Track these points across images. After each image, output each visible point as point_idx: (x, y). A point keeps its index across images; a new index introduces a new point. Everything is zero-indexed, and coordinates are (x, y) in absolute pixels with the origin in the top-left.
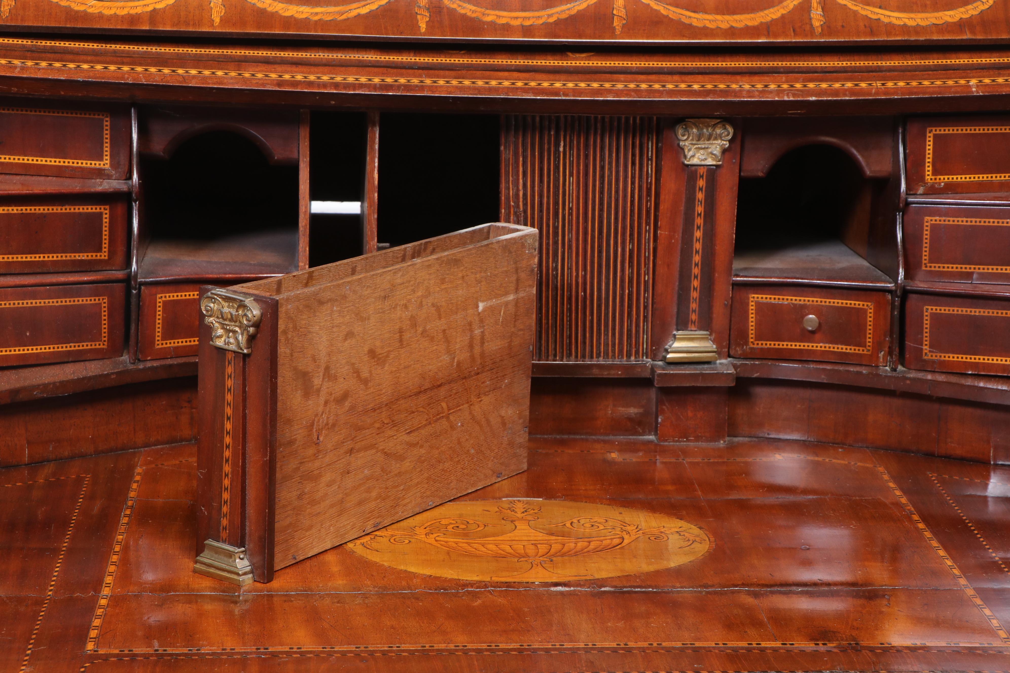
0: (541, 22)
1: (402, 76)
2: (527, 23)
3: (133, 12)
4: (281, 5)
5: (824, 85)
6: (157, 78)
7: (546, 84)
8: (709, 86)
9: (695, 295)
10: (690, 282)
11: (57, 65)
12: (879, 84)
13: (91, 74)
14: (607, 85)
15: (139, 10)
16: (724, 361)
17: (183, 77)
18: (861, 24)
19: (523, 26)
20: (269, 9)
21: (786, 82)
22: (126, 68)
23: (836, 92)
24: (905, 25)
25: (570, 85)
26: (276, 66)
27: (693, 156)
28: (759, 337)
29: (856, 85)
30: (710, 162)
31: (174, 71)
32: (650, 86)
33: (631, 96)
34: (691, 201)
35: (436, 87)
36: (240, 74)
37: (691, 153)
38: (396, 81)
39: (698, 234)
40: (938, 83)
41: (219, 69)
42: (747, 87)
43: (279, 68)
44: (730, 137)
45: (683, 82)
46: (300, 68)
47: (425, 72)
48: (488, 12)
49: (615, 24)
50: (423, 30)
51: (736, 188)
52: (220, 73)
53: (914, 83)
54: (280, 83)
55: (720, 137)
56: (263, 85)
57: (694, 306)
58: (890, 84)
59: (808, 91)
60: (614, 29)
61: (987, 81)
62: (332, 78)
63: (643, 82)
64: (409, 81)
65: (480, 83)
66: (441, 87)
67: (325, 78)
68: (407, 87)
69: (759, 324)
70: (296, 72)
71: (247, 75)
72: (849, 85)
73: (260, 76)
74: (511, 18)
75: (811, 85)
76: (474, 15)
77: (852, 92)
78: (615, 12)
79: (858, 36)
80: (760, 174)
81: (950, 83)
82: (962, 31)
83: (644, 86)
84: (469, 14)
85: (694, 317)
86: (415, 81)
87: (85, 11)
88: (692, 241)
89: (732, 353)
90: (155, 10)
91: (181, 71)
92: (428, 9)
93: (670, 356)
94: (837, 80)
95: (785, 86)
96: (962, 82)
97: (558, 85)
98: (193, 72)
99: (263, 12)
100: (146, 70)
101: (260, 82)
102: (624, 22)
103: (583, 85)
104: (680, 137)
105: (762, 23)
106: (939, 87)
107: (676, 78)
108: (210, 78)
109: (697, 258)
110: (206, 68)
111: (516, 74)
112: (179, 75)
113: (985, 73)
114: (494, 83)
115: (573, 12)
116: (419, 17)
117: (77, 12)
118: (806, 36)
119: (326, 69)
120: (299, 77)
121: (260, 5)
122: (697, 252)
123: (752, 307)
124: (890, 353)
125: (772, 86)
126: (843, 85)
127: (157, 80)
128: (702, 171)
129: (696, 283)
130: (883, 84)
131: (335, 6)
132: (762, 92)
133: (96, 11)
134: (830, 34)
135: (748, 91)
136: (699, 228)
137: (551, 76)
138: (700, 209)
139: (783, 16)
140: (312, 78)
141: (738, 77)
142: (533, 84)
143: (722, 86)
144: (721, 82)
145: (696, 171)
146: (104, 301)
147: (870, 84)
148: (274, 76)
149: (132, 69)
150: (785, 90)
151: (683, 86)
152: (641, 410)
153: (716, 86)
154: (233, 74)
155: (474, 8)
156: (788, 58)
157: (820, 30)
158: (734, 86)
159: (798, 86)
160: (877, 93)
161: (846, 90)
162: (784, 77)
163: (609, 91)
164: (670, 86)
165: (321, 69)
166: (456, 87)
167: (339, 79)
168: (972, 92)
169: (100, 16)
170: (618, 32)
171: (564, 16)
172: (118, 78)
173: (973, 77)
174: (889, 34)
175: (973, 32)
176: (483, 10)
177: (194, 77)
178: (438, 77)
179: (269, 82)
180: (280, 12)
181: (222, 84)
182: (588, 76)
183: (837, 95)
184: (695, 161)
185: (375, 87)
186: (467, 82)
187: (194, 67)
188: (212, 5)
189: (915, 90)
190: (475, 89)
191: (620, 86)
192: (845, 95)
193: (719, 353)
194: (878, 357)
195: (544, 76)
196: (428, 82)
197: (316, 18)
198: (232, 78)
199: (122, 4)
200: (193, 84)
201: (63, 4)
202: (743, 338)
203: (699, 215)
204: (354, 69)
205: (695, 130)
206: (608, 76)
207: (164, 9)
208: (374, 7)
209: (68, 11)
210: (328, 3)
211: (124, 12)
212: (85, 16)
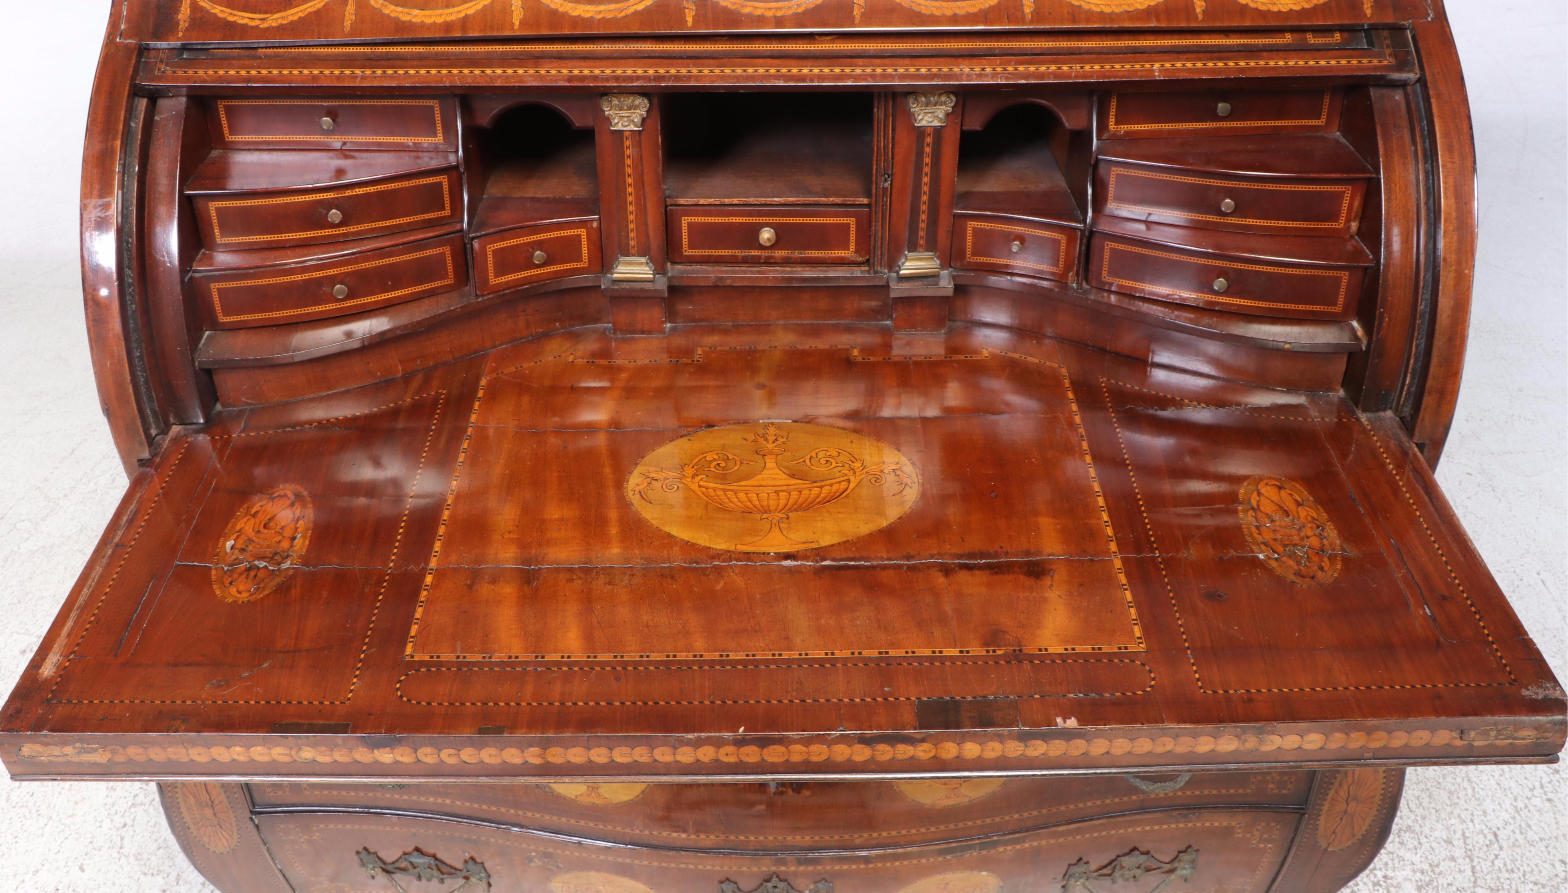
0: (791, 12)
1: (673, 66)
2: (779, 14)
3: (449, 19)
4: (571, 5)
5: (1032, 68)
6: (469, 80)
7: (795, 71)
8: (935, 70)
9: (923, 225)
10: (919, 215)
11: (390, 72)
12: (1078, 67)
13: (416, 79)
14: (848, 70)
15: (453, 17)
16: (946, 272)
17: (491, 77)
18: (1065, 11)
19: (775, 17)
20: (561, 10)
21: (1001, 64)
22: (444, 71)
23: (1042, 76)
24: (1102, 13)
25: (816, 71)
26: (567, 61)
27: (922, 119)
28: (974, 254)
29: (1059, 68)
30: (936, 123)
31: (483, 72)
32: (884, 70)
33: (867, 81)
34: (920, 154)
35: (701, 76)
36: (537, 72)
37: (920, 117)
38: (668, 72)
39: (926, 179)
40: (1128, 66)
41: (521, 67)
42: (967, 70)
43: (570, 63)
44: (952, 105)
45: (913, 65)
46: (588, 63)
47: (693, 61)
49: (855, 13)
50: (690, 24)
51: (958, 142)
52: (521, 71)
53: (1108, 67)
54: (570, 79)
55: (945, 103)
56: (556, 81)
57: (922, 233)
58: (1087, 67)
59: (1018, 74)
60: (854, 17)
61: (1168, 65)
62: (614, 72)
63: (879, 66)
64: (678, 71)
65: (739, 71)
66: (706, 76)
67: (608, 71)
68: (677, 78)
69: (974, 244)
70: (584, 67)
71: (543, 72)
72: (1053, 68)
73: (553, 72)
74: (765, 9)
75: (1021, 68)
76: (734, 8)
77: (1055, 75)
78: (855, 1)
79: (1062, 23)
80: (978, 128)
81: (1137, 66)
82: (1149, 19)
83: (879, 70)
85: (922, 242)
86: (684, 71)
87: (410, 21)
88: (920, 185)
89: (952, 265)
90: (466, 16)
91: (488, 71)
92: (694, 2)
93: (902, 272)
94: (1043, 63)
95: (999, 69)
96: (1147, 66)
97: (805, 71)
98: (499, 71)
99: (555, 12)
100: (461, 72)
101: (554, 78)
102: (863, 10)
103: (826, 70)
104: (911, 105)
105: (981, 10)
106: (1128, 71)
107: (907, 61)
108: (512, 76)
109: (925, 198)
110: (509, 67)
111: (770, 61)
112: (487, 75)
113: (1166, 56)
114: (750, 70)
115: (819, 1)
116: (686, 11)
117: (404, 22)
118: (1018, 23)
119: (609, 62)
120: (586, 72)
121: (553, 6)
122: (925, 193)
123: (969, 232)
124: (1077, 274)
125: (988, 70)
126: (1048, 68)
127: (469, 82)
128: (929, 131)
129: (924, 217)
130: (1082, 68)
131: (616, 3)
132: (979, 76)
133: (419, 21)
134: (1039, 21)
135: (968, 75)
136: (926, 174)
137: (800, 62)
138: (927, 160)
139: (999, 3)
140: (597, 72)
141: (960, 60)
142: (784, 70)
143: (945, 70)
144: (945, 65)
145: (924, 131)
146: (447, 250)
147: (1071, 67)
148: (565, 71)
149: (450, 72)
150: (999, 74)
151: (912, 70)
152: (880, 303)
153: (940, 70)
154: (531, 71)
156: (1003, 39)
157: (1030, 16)
158: (956, 70)
159: (1010, 69)
160: (1076, 77)
161: (1050, 73)
162: (998, 60)
163: (849, 77)
164: (901, 70)
165: (605, 62)
166: (719, 76)
167: (619, 72)
168: (1155, 76)
169: (422, 25)
170: (857, 21)
171: (811, 6)
172: (437, 82)
173: (1157, 61)
174: (1088, 21)
175: (1158, 20)
176: (742, 2)
177: (499, 76)
178: (703, 66)
179: (561, 78)
180: (570, 12)
181: (522, 82)
182: (832, 61)
183: (1042, 79)
184: (924, 123)
185: (649, 79)
186: (727, 71)
187: (500, 67)
188: (513, 8)
189: (1108, 74)
190: (735, 77)
191: (858, 71)
192: (1049, 78)
193: (943, 267)
194: (1067, 277)
195: (793, 62)
196: (695, 71)
197: (599, 17)
198: (531, 76)
199: (439, 12)
200: (498, 83)
201: (393, 15)
202: (962, 254)
203: (927, 165)
204: (632, 61)
205: (923, 99)
206: (849, 60)
207: (474, 15)
208: (649, 3)
209: (397, 22)
210: (610, 1)
211: (442, 19)
212: (410, 26)
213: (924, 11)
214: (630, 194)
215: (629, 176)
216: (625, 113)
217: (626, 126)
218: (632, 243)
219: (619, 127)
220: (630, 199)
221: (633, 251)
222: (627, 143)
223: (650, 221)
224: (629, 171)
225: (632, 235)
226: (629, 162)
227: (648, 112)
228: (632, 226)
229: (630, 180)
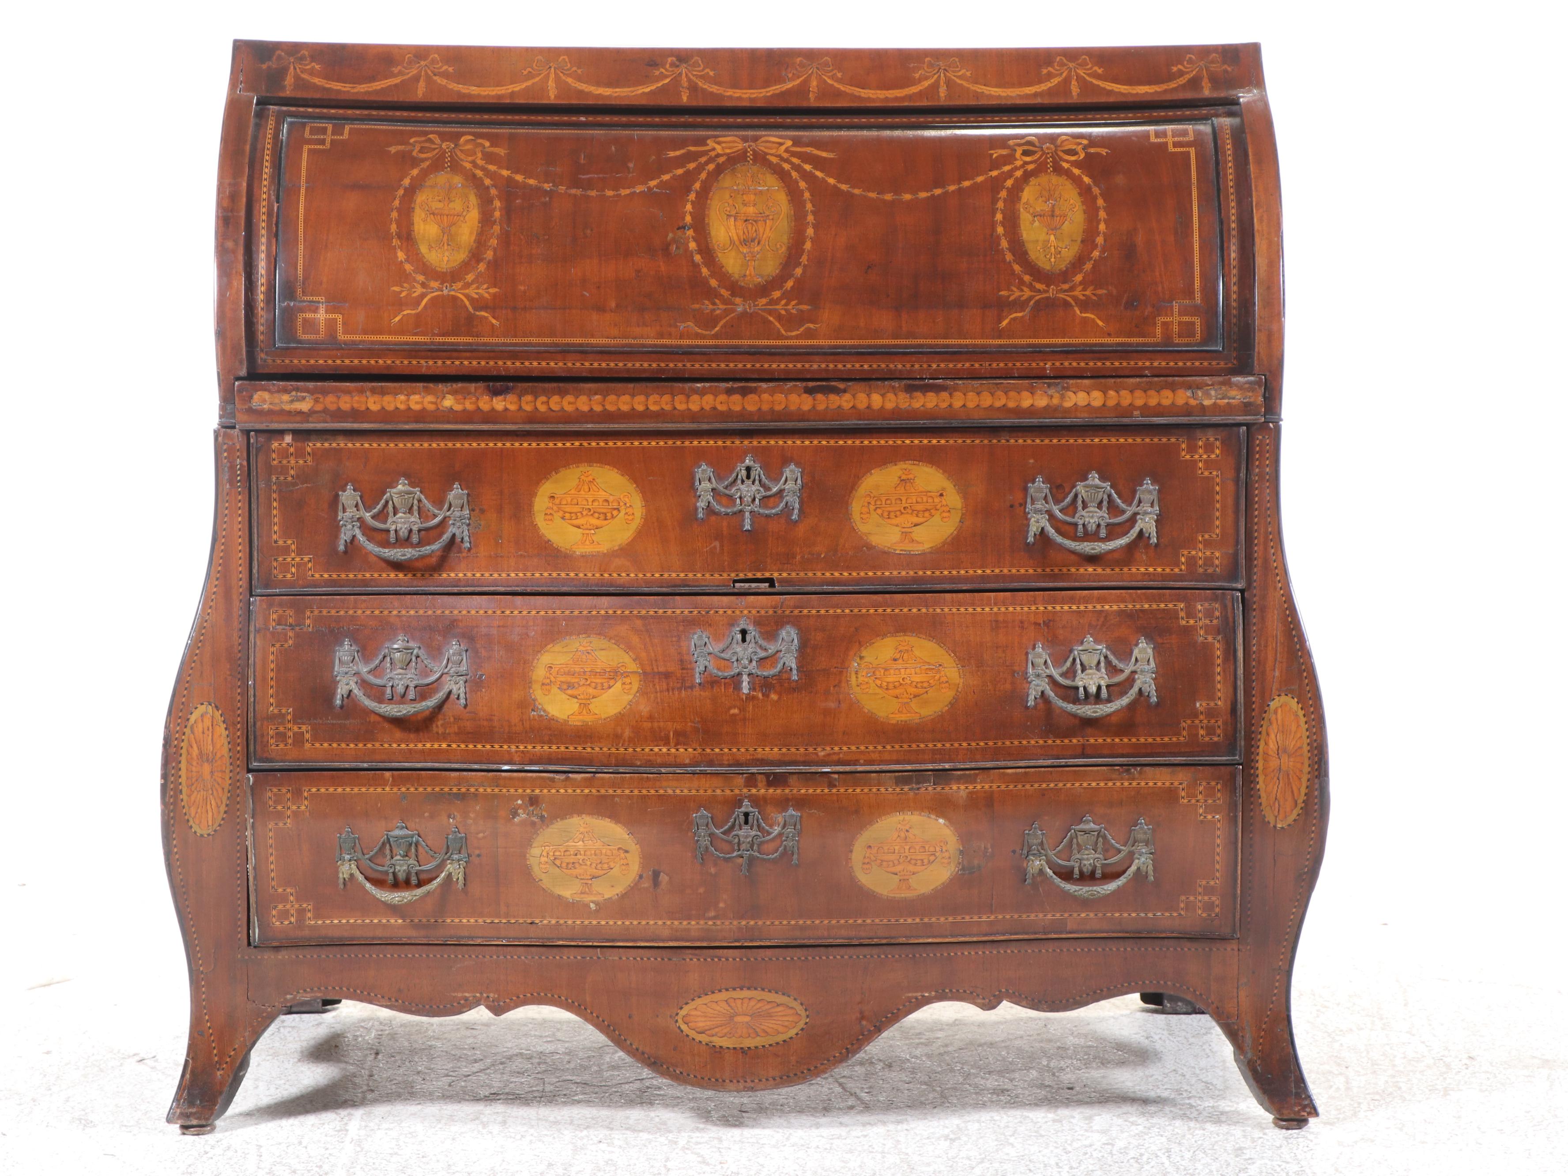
0: (762, 95)
2: (753, 96)
3: (499, 93)
15: (503, 92)
18: (971, 95)
19: (750, 98)
48: (727, 90)
49: (810, 96)
50: (685, 101)
60: (810, 98)
78: (811, 88)
79: (969, 102)
82: (1035, 100)
84: (715, 91)
87: (467, 93)
92: (688, 88)
102: (816, 94)
115: (784, 89)
116: (682, 93)
118: (936, 102)
131: (630, 87)
133: (476, 93)
134: (951, 102)
139: (921, 91)
157: (945, 98)
169: (479, 96)
170: (812, 101)
171: (777, 92)
176: (724, 89)
188: (549, 88)
197: (616, 95)
201: (456, 89)
207: (519, 91)
208: (653, 88)
209: (459, 93)
210: (624, 86)
211: (494, 93)
212: (470, 96)
213: (863, 95)
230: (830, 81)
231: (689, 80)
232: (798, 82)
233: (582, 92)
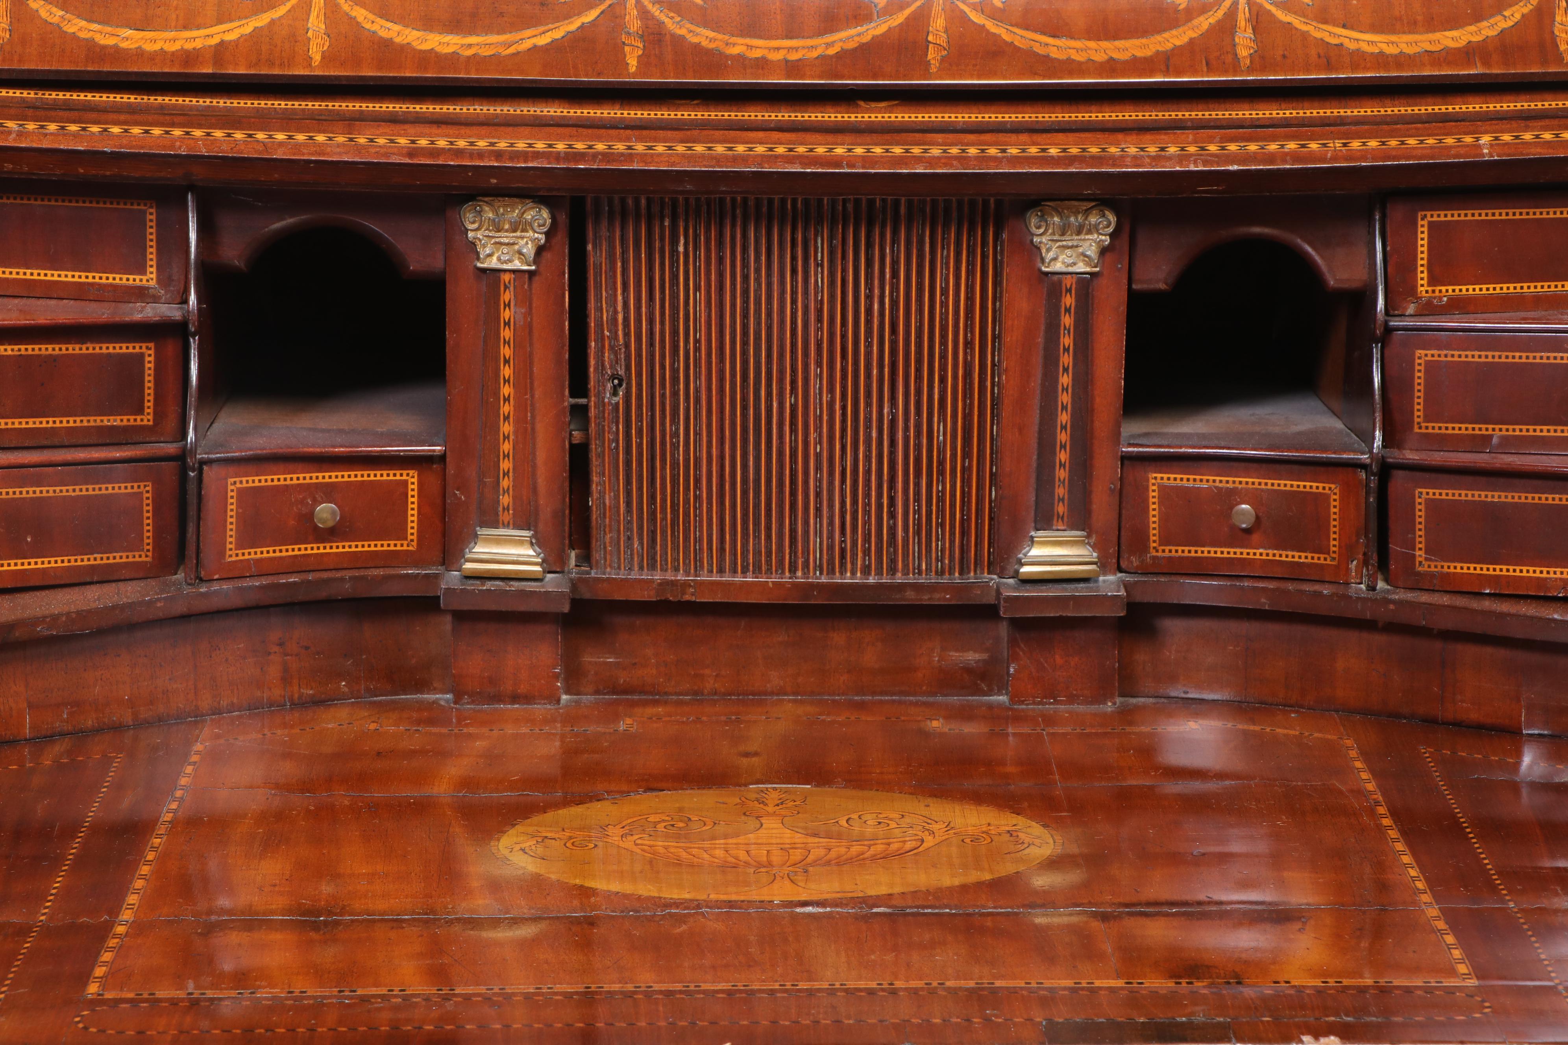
0: (815, 54)
1: (600, 139)
2: (794, 57)
3: (189, 46)
4: (416, 34)
5: (1253, 147)
6: (224, 147)
7: (821, 150)
8: (1074, 151)
9: (1062, 474)
10: (1055, 453)
11: (73, 128)
12: (1338, 144)
13: (124, 142)
14: (916, 150)
15: (198, 44)
16: (1111, 578)
17: (264, 144)
18: (1313, 52)
19: (787, 61)
20: (398, 40)
21: (1195, 142)
22: (177, 132)
23: (1271, 158)
24: (1382, 54)
25: (859, 151)
26: (406, 127)
27: (1055, 259)
28: (1165, 540)
29: (1303, 146)
30: (1081, 267)
31: (250, 136)
32: (983, 151)
33: (952, 166)
34: (1053, 328)
35: (652, 155)
36: (351, 140)
37: (1051, 255)
38: (590, 147)
39: (1065, 380)
40: (1431, 141)
41: (320, 132)
42: (1133, 150)
43: (411, 129)
44: (1110, 230)
45: (1034, 144)
46: (445, 129)
47: (637, 132)
48: (734, 39)
49: (930, 57)
50: (633, 69)
51: (1123, 308)
52: (321, 138)
53: (1393, 143)
54: (412, 153)
55: (1096, 229)
56: (386, 155)
57: (1061, 491)
58: (1356, 144)
59: (1228, 156)
60: (928, 63)
61: (1507, 138)
62: (492, 144)
63: (972, 144)
64: (610, 147)
65: (720, 149)
66: (660, 155)
67: (482, 144)
68: (606, 156)
69: (1164, 519)
70: (438, 135)
71: (362, 140)
72: (1292, 146)
73: (381, 141)
74: (769, 49)
75: (1233, 147)
76: (712, 46)
77: (1295, 157)
78: (930, 38)
79: (1308, 72)
80: (1162, 286)
81: (1450, 141)
82: (1469, 63)
83: (973, 151)
84: (705, 43)
85: (1061, 509)
86: (620, 147)
87: (116, 47)
88: (1055, 391)
89: (1124, 565)
90: (222, 42)
91: (261, 136)
92: (642, 37)
93: (1025, 569)
94: (1273, 139)
95: (1192, 149)
96: (1468, 139)
98: (280, 136)
100: (208, 134)
101: (382, 151)
102: (945, 53)
103: (878, 150)
104: (1034, 230)
105: (1158, 53)
106: (1431, 148)
107: (1024, 137)
108: (304, 145)
109: (1064, 418)
110: (300, 130)
111: (776, 135)
112: (258, 141)
113: (1505, 125)
114: (741, 149)
115: (866, 39)
116: (627, 49)
117: (104, 47)
118: (1226, 72)
119: (483, 130)
120: (442, 143)
121: (383, 34)
122: (1064, 408)
123: (1153, 494)
124: (1366, 563)
125: (1172, 150)
126: (1282, 146)
127: (225, 150)
128: (1068, 281)
129: (1063, 456)
130: (1345, 145)
131: (498, 33)
132: (1156, 159)
133: (133, 46)
134: (1263, 69)
135: (1135, 157)
136: (1066, 370)
137: (830, 138)
138: (1067, 341)
139: (1192, 41)
140: (462, 143)
141: (1120, 136)
142: (801, 149)
143: (1094, 150)
144: (1092, 144)
145: (1060, 282)
146: (146, 489)
147: (1324, 145)
148: (403, 141)
149: (187, 133)
150: (1191, 155)
151: (1033, 150)
152: (985, 656)
153: (1084, 150)
154: (341, 139)
155: (712, 34)
156: (1200, 107)
157: (1248, 62)
158: (1113, 150)
159: (1213, 148)
160: (1334, 159)
161: (1287, 154)
162: (1190, 135)
163: (918, 160)
164: (1013, 151)
165: (475, 130)
166: (683, 155)
167: (502, 145)
168: (1483, 155)
169: (140, 53)
170: (933, 69)
171: (851, 45)
172: (164, 147)
173: (1486, 132)
174: (1355, 67)
175: (1486, 63)
176: (726, 37)
177: (281, 144)
178: (656, 140)
179: (396, 150)
180: (414, 44)
181: (324, 154)
182: (887, 137)
183: (1272, 162)
184: (1058, 267)
185: (558, 157)
186: (699, 148)
187: (282, 130)
188: (310, 34)
189: (1394, 153)
190: (712, 158)
191: (936, 151)
192: (1285, 162)
193: (1103, 565)
194: (1348, 570)
195: (818, 137)
196: (640, 147)
197: (469, 53)
198: (339, 145)
199: (172, 34)
200: (279, 155)
201: (83, 35)
202: (1140, 542)
203: (1066, 350)
204: (527, 130)
205: (1056, 219)
206: (918, 136)
207: (236, 42)
208: (558, 34)
209: (90, 46)
210: (488, 30)
211: (176, 47)
212: (116, 53)
213: (1054, 54)
214: (507, 400)
215: (506, 361)
216: (505, 237)
217: (506, 262)
218: (505, 500)
219: (493, 263)
220: (506, 409)
221: (506, 517)
222: (507, 296)
223: (541, 456)
224: (506, 351)
225: (505, 483)
226: (506, 333)
227: (547, 234)
228: (506, 465)
229: (507, 372)
230: (976, 18)
231: (644, 13)
232: (899, 18)
233: (387, 44)
